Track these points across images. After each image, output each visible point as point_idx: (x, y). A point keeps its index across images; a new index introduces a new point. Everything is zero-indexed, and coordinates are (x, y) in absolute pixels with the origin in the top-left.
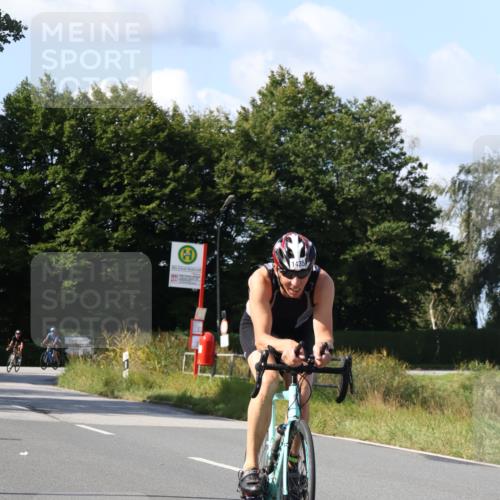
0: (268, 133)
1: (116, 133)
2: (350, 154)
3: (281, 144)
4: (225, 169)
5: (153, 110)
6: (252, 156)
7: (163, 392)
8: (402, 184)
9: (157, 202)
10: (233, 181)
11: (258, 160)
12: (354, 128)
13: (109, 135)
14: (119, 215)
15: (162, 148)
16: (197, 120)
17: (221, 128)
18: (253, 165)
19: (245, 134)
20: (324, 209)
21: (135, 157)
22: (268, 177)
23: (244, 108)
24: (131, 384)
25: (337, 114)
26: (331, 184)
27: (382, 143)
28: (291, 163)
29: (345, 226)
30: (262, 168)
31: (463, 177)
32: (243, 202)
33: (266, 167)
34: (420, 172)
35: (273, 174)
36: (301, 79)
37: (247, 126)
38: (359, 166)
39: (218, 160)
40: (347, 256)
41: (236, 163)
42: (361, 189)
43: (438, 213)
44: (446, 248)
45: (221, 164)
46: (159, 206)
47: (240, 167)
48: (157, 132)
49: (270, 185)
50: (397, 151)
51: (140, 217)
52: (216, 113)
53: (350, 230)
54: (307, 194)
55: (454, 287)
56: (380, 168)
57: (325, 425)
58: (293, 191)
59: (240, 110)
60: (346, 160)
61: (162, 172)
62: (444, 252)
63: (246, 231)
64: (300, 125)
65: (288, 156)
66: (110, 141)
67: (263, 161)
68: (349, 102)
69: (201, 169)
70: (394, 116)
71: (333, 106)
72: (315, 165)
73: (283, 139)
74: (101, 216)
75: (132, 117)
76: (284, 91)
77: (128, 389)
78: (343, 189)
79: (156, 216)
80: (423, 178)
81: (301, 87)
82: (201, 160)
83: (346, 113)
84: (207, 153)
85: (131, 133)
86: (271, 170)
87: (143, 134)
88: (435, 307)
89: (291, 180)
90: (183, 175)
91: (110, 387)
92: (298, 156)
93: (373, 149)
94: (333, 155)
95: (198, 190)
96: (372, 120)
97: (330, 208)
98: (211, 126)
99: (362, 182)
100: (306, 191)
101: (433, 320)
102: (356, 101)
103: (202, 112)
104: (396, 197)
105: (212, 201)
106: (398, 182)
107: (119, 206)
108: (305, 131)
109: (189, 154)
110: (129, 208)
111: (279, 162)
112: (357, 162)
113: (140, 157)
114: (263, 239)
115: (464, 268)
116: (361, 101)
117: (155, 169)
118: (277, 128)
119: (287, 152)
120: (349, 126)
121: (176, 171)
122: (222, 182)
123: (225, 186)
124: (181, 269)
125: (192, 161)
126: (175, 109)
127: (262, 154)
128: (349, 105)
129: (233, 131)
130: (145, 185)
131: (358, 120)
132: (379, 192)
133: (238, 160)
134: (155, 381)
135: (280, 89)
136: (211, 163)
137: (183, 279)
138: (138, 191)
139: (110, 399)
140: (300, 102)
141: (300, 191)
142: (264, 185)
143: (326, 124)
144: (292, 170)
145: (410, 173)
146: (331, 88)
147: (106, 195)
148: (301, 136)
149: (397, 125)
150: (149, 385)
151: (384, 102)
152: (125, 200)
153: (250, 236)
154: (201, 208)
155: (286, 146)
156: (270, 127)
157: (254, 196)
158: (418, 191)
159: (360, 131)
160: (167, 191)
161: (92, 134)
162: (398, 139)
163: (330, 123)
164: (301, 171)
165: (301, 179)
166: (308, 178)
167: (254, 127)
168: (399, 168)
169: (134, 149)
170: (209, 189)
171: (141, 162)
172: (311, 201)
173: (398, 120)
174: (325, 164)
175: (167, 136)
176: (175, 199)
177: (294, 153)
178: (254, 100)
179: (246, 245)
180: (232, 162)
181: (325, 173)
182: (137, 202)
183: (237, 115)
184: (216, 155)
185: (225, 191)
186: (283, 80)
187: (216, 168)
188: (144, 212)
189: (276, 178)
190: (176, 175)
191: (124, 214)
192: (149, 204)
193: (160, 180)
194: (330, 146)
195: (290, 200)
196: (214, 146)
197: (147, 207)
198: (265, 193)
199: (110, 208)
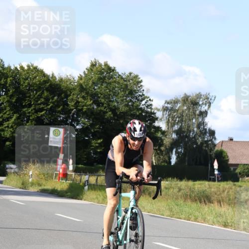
0: (90, 85)
1: (29, 84)
2: (122, 94)
3: (95, 90)
4: (72, 99)
5: (44, 75)
6: (83, 94)
7: (46, 187)
8: (143, 107)
9: (45, 111)
10: (76, 104)
11: (86, 96)
12: (124, 84)
13: (26, 84)
14: (29, 116)
15: (47, 90)
16: (62, 79)
17: (71, 82)
18: (83, 97)
19: (81, 85)
20: (112, 116)
21: (36, 93)
22: (90, 102)
23: (80, 75)
24: (32, 184)
25: (118, 78)
26: (114, 106)
27: (135, 90)
28: (99, 97)
29: (120, 123)
30: (87, 99)
31: (166, 105)
32: (79, 112)
33: (89, 98)
34: (150, 103)
35: (92, 102)
36: (103, 64)
37: (81, 82)
38: (126, 99)
39: (70, 95)
41: (77, 97)
42: (127, 108)
43: (157, 119)
44: (160, 133)
45: (71, 97)
46: (45, 113)
47: (78, 98)
48: (46, 83)
49: (90, 106)
50: (141, 94)
51: (38, 117)
52: (69, 77)
54: (105, 110)
55: (163, 148)
56: (134, 100)
58: (99, 108)
59: (79, 75)
60: (121, 97)
61: (47, 99)
62: (159, 135)
63: (80, 124)
64: (103, 82)
65: (98, 95)
66: (26, 86)
67: (88, 96)
69: (63, 99)
70: (140, 80)
71: (116, 75)
72: (109, 98)
73: (96, 88)
74: (22, 116)
75: (35, 77)
76: (97, 69)
77: (31, 186)
78: (119, 108)
79: (44, 117)
80: (151, 105)
81: (103, 67)
82: (63, 95)
83: (121, 78)
84: (65, 92)
85: (35, 84)
86: (91, 100)
87: (39, 84)
88: (155, 156)
89: (98, 104)
90: (55, 101)
91: (24, 185)
92: (102, 94)
93: (132, 93)
94: (116, 94)
95: (61, 107)
96: (131, 81)
97: (114, 115)
98: (67, 81)
99: (127, 105)
100: (105, 108)
101: (154, 161)
103: (64, 76)
104: (140, 112)
105: (67, 112)
106: (141, 106)
107: (29, 113)
108: (105, 85)
109: (58, 93)
110: (33, 114)
111: (94, 97)
112: (125, 98)
113: (38, 93)
114: (87, 128)
115: (167, 141)
116: (127, 73)
117: (44, 98)
118: (93, 83)
119: (97, 93)
120: (122, 83)
121: (53, 99)
122: (71, 104)
123: (72, 106)
125: (59, 95)
126: (53, 75)
127: (87, 93)
128: (122, 75)
129: (76, 84)
130: (40, 104)
131: (126, 81)
132: (134, 110)
133: (77, 95)
134: (42, 184)
135: (95, 68)
136: (67, 96)
138: (37, 107)
139: (24, 190)
140: (103, 73)
141: (102, 109)
142: (88, 105)
143: (113, 82)
144: (99, 100)
145: (146, 103)
146: (115, 68)
147: (24, 108)
148: (103, 87)
149: (141, 84)
150: (40, 185)
151: (136, 74)
152: (32, 110)
153: (82, 126)
154: (62, 114)
155: (97, 90)
156: (91, 83)
157: (84, 110)
158: (149, 110)
159: (126, 86)
160: (49, 107)
161: (19, 83)
162: (142, 89)
163: (115, 82)
164: (103, 100)
165: (103, 104)
166: (105, 104)
167: (84, 83)
168: (142, 101)
169: (36, 90)
170: (66, 107)
171: (38, 95)
172: (107, 112)
173: (141, 82)
174: (112, 98)
175: (50, 85)
176: (52, 110)
177: (100, 94)
178: (84, 72)
179: (80, 129)
180: (75, 96)
181: (113, 101)
182: (37, 111)
183: (77, 77)
184: (69, 93)
185: (72, 108)
186: (96, 64)
187: (69, 98)
188: (40, 115)
189: (93, 103)
190: (53, 101)
191: (31, 116)
192: (41, 112)
193: (46, 103)
194: (114, 91)
195: (98, 112)
196: (68, 90)
197: (41, 113)
198: (88, 109)
199: (26, 113)
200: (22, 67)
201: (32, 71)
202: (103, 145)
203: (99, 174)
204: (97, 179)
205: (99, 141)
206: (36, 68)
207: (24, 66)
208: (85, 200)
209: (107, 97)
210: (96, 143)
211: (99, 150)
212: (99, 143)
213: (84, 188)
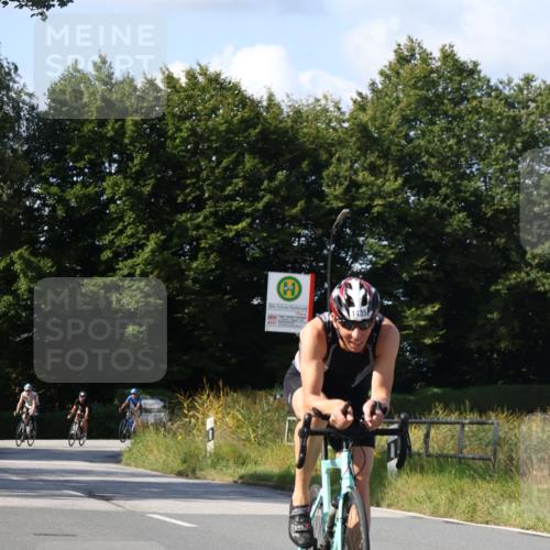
0: (393, 126)
1: (193, 131)
2: (502, 151)
3: (410, 140)
4: (337, 175)
5: (244, 101)
6: (372, 158)
7: (261, 469)
9: (248, 220)
10: (348, 190)
11: (379, 162)
12: (508, 117)
13: (185, 134)
14: (198, 239)
15: (253, 150)
16: (298, 112)
17: (330, 121)
18: (373, 169)
19: (363, 129)
20: (469, 225)
21: (219, 162)
22: (392, 184)
23: (360, 94)
24: (218, 460)
25: (485, 99)
26: (476, 192)
28: (424, 165)
29: (497, 247)
30: (386, 173)
32: (361, 219)
33: (390, 171)
35: (400, 181)
36: (437, 54)
37: (364, 117)
38: (514, 167)
39: (327, 164)
40: (500, 287)
41: (351, 167)
42: (518, 198)
45: (332, 169)
46: (250, 225)
47: (356, 172)
48: (246, 130)
49: (396, 196)
51: (225, 239)
52: (323, 102)
53: (504, 251)
54: (445, 206)
57: (475, 511)
58: (426, 202)
59: (355, 97)
60: (497, 159)
61: (253, 182)
63: (366, 256)
64: (435, 113)
65: (419, 156)
66: (185, 141)
67: (387, 164)
68: (501, 83)
69: (305, 175)
71: (480, 89)
72: (458, 166)
73: (412, 133)
74: (175, 240)
75: (214, 110)
76: (413, 70)
77: (214, 465)
78: (493, 198)
79: (247, 239)
81: (436, 64)
82: (305, 164)
83: (497, 97)
84: (312, 155)
85: (214, 130)
86: (397, 174)
87: (228, 131)
89: (425, 187)
90: (281, 184)
91: (190, 465)
92: (432, 156)
93: (533, 144)
94: (480, 152)
95: (301, 204)
96: (532, 105)
97: (475, 224)
98: (316, 119)
99: (518, 188)
100: (443, 201)
102: (510, 81)
105: (320, 218)
107: (198, 227)
108: (441, 122)
109: (290, 156)
110: (210, 229)
111: (407, 163)
112: (511, 162)
113: (225, 163)
114: (388, 266)
116: (517, 80)
117: (244, 178)
118: (405, 119)
119: (417, 151)
120: (500, 114)
121: (271, 178)
122: (334, 192)
123: (336, 198)
124: (281, 307)
125: (293, 165)
126: (271, 98)
127: (385, 155)
128: (501, 87)
129: (346, 125)
130: (231, 198)
131: (512, 105)
133: (353, 163)
134: (248, 456)
135: (408, 67)
136: (318, 167)
137: (284, 320)
138: (223, 206)
139: (189, 480)
140: (434, 84)
141: (436, 202)
142: (389, 194)
143: (470, 112)
144: (425, 174)
146: (476, 64)
147: (181, 212)
148: (436, 128)
150: (242, 461)
152: (206, 218)
153: (371, 262)
154: (306, 228)
155: (416, 142)
156: (395, 118)
157: (376, 210)
159: (516, 121)
160: (260, 205)
161: (162, 133)
163: (476, 111)
164: (436, 175)
165: (437, 186)
166: (447, 185)
167: (374, 119)
169: (217, 151)
170: (316, 202)
171: (226, 169)
172: (452, 214)
174: (470, 166)
175: (261, 133)
176: (271, 216)
177: (427, 152)
178: (373, 84)
179: (366, 274)
180: (345, 166)
181: (470, 177)
182: (222, 220)
183: (351, 103)
184: (324, 157)
185: (337, 204)
186: (413, 55)
187: (325, 174)
188: (231, 234)
189: (403, 185)
190: (272, 185)
191: (205, 237)
192: (237, 223)
193: (251, 191)
194: (475, 141)
195: (422, 213)
196: (321, 147)
197: (235, 227)
198: (391, 206)
199: (187, 229)
200: (170, 80)
201: (204, 90)
202: (441, 321)
203: (431, 418)
204: (427, 436)
205: (429, 310)
206: (215, 81)
207: (176, 76)
208: (389, 506)
209: (450, 162)
210: (418, 318)
211: (428, 341)
212: (428, 318)
213: (385, 468)
